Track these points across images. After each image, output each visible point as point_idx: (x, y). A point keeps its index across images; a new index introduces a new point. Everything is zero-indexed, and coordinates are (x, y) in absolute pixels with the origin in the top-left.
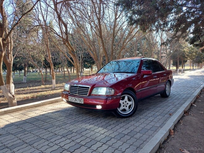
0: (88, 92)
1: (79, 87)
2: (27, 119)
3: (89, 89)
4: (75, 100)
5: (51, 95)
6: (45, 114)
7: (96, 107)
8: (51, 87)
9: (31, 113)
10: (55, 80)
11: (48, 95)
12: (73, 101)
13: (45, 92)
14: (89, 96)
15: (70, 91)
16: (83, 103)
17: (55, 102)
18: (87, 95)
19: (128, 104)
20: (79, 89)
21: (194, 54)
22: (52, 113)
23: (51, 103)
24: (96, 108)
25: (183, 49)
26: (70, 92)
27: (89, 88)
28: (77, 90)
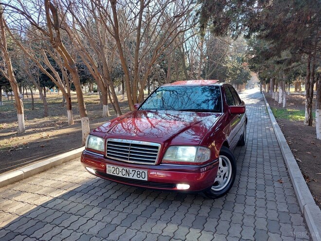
0: (157, 157)
1: (133, 145)
2: (10, 224)
3: (159, 150)
4: (124, 172)
5: (22, 146)
6: (47, 203)
7: (175, 187)
8: (14, 129)
9: (10, 202)
10: (23, 115)
11: (17, 147)
12: (120, 175)
13: (6, 140)
14: (158, 164)
15: (108, 152)
16: (146, 179)
17: (51, 168)
18: (154, 162)
19: (222, 171)
20: (131, 149)
21: (238, 72)
22: (63, 197)
23: (43, 172)
24: (175, 189)
25: (225, 64)
26: (108, 155)
27: (157, 148)
28: (128, 152)
